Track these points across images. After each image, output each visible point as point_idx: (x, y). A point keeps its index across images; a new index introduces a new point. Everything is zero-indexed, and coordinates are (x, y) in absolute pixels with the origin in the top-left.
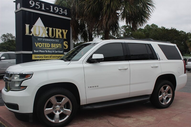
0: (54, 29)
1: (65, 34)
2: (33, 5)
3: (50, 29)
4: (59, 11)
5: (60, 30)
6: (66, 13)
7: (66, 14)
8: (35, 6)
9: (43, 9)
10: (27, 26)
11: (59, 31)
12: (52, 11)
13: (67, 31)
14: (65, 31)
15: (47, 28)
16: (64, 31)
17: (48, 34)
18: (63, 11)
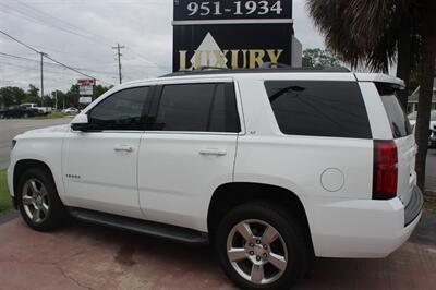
0: (245, 52)
1: (274, 59)
2: (195, 10)
3: (235, 53)
4: (258, 9)
5: (262, 53)
6: (279, 10)
7: (278, 12)
8: (200, 10)
9: (217, 12)
10: (183, 54)
11: (257, 55)
12: (238, 12)
13: (280, 51)
14: (276, 53)
15: (226, 51)
16: (271, 52)
17: (229, 64)
18: (269, 6)
